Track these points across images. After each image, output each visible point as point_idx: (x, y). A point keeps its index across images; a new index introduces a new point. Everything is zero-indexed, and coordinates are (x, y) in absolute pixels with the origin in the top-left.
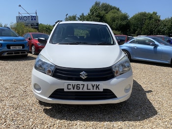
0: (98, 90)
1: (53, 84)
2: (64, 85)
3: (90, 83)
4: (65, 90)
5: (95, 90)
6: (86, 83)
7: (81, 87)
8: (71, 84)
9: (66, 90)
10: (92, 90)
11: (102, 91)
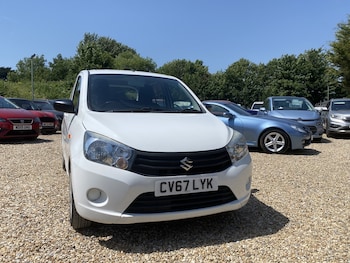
0: (210, 189)
1: (135, 185)
2: (154, 184)
3: (198, 178)
4: (156, 195)
5: (206, 190)
6: (190, 178)
7: (184, 185)
8: (167, 182)
9: (158, 194)
10: (200, 190)
11: (217, 189)
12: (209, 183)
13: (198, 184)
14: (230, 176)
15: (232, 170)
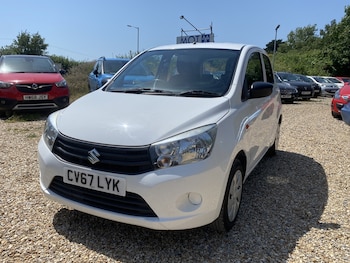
3: (103, 175)
4: (64, 181)
6: (95, 173)
8: (73, 170)
11: (124, 195)
12: (115, 185)
13: (103, 183)
14: (145, 185)
15: (150, 177)
